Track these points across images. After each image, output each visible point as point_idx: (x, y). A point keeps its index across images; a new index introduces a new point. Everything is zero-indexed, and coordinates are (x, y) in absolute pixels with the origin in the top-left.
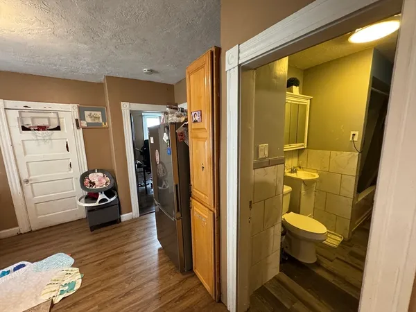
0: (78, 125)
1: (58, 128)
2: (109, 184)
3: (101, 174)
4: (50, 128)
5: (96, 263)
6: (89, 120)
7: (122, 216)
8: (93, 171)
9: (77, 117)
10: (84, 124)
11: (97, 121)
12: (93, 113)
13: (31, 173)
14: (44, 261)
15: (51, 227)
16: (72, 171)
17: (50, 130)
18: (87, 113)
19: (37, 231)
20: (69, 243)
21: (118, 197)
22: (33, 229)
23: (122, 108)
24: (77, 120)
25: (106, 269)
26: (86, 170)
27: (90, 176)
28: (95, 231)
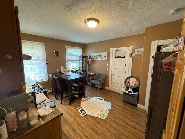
0: (131, 56)
1: (124, 57)
2: (136, 85)
3: (135, 80)
4: (122, 57)
5: (114, 116)
6: (136, 53)
7: (138, 104)
8: (133, 77)
9: (131, 52)
10: (133, 55)
11: (140, 53)
12: (139, 49)
13: (115, 72)
14: (106, 102)
15: (115, 92)
16: (125, 75)
17: (121, 58)
18: (136, 50)
19: (113, 91)
20: (114, 101)
21: (138, 94)
22: (112, 90)
23: (152, 45)
24: (131, 53)
25: (114, 122)
26: (130, 76)
27: (131, 79)
28: (124, 103)
